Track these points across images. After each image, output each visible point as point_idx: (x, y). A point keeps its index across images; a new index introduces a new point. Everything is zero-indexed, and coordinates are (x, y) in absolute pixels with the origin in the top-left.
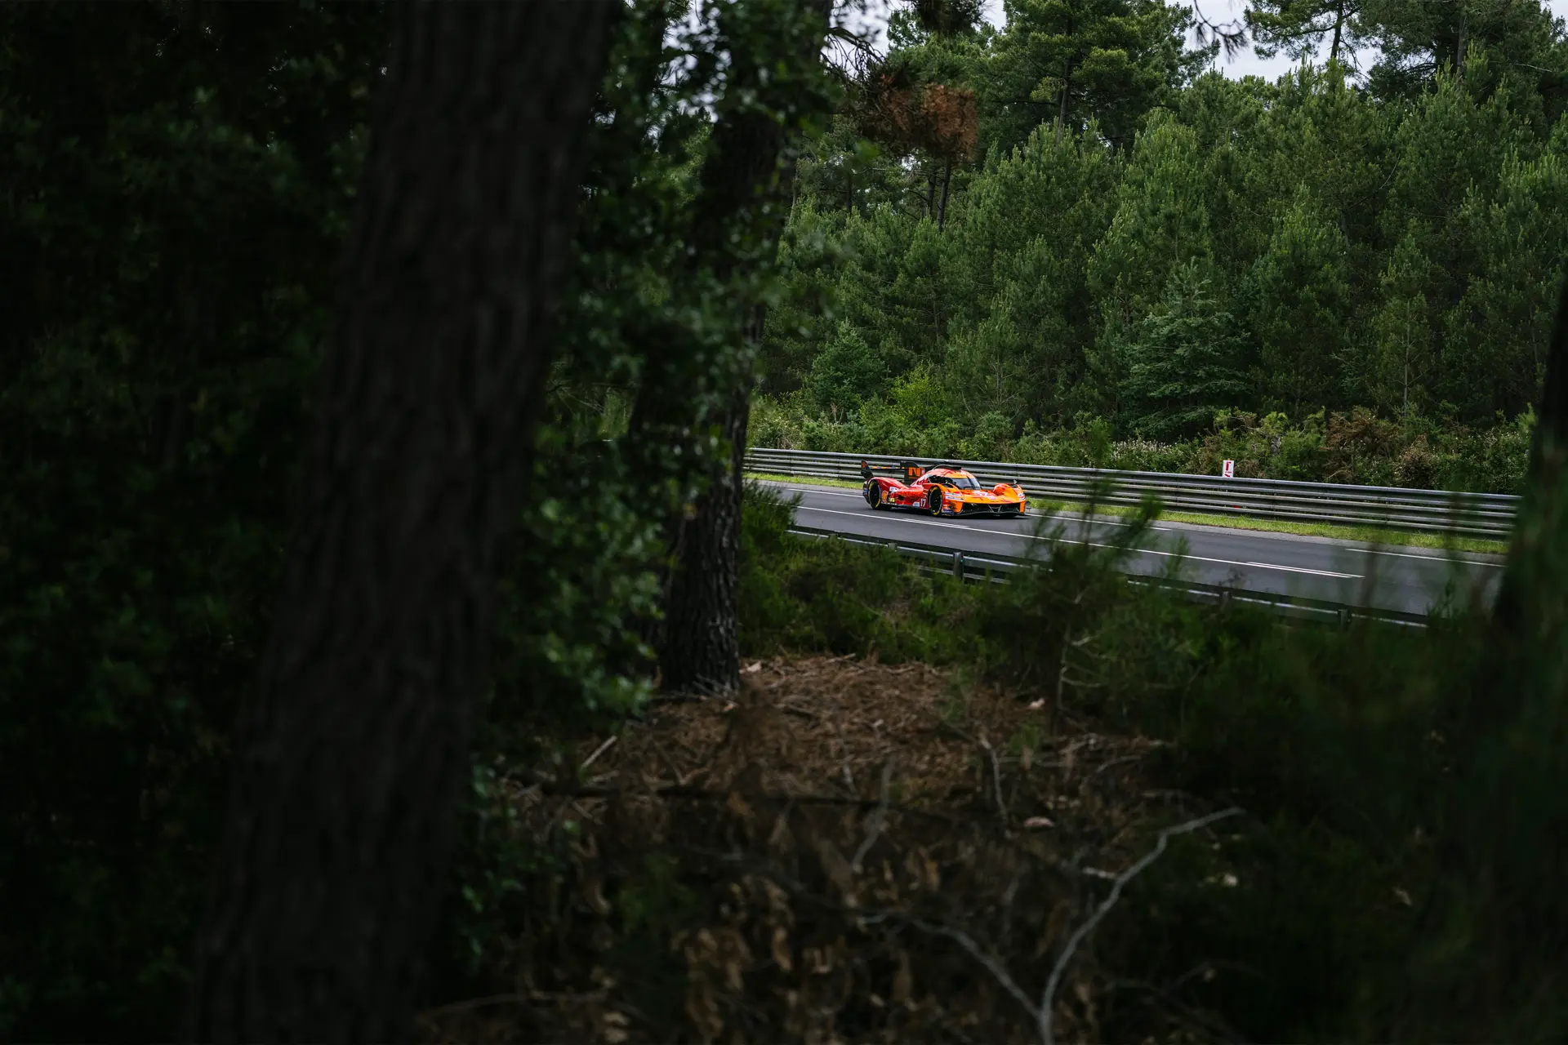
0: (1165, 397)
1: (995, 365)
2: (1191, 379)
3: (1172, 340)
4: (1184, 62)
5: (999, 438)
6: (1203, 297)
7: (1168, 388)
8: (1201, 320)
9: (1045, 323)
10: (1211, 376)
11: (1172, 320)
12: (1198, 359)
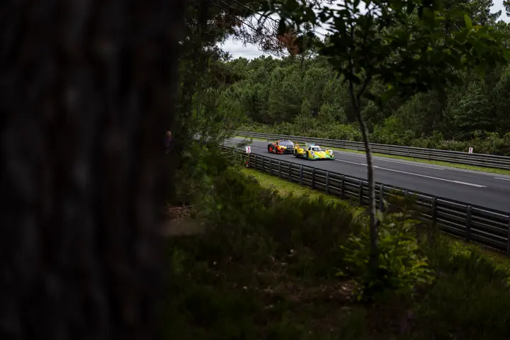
0: (464, 127)
1: (414, 115)
2: (473, 121)
3: (467, 108)
4: (489, 17)
5: (410, 138)
6: (478, 94)
7: (465, 124)
8: (477, 102)
9: (431, 102)
10: (480, 120)
11: (467, 102)
12: (475, 114)
